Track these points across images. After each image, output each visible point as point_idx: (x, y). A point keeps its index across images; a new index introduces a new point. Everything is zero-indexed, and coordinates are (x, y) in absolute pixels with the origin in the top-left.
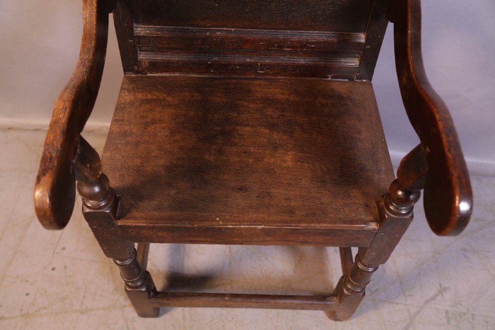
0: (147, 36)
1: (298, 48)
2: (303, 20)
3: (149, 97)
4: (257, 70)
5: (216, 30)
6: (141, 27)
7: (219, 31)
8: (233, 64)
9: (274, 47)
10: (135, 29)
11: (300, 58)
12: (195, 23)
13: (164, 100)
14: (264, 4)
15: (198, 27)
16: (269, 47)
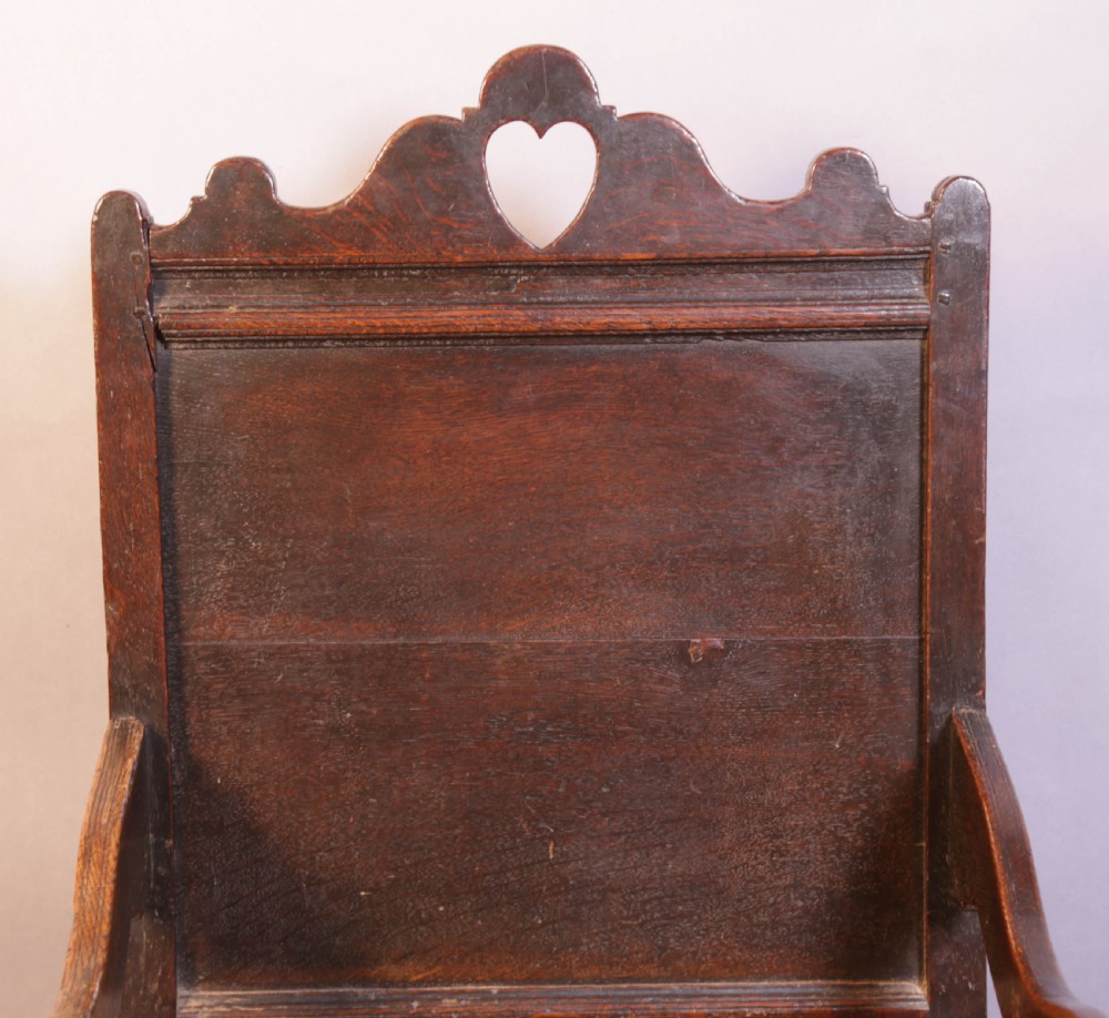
2: (715, 943)
5: (442, 992)
6: (203, 997)
7: (451, 994)
10: (179, 1003)
12: (375, 972)
14: (588, 898)
15: (383, 984)
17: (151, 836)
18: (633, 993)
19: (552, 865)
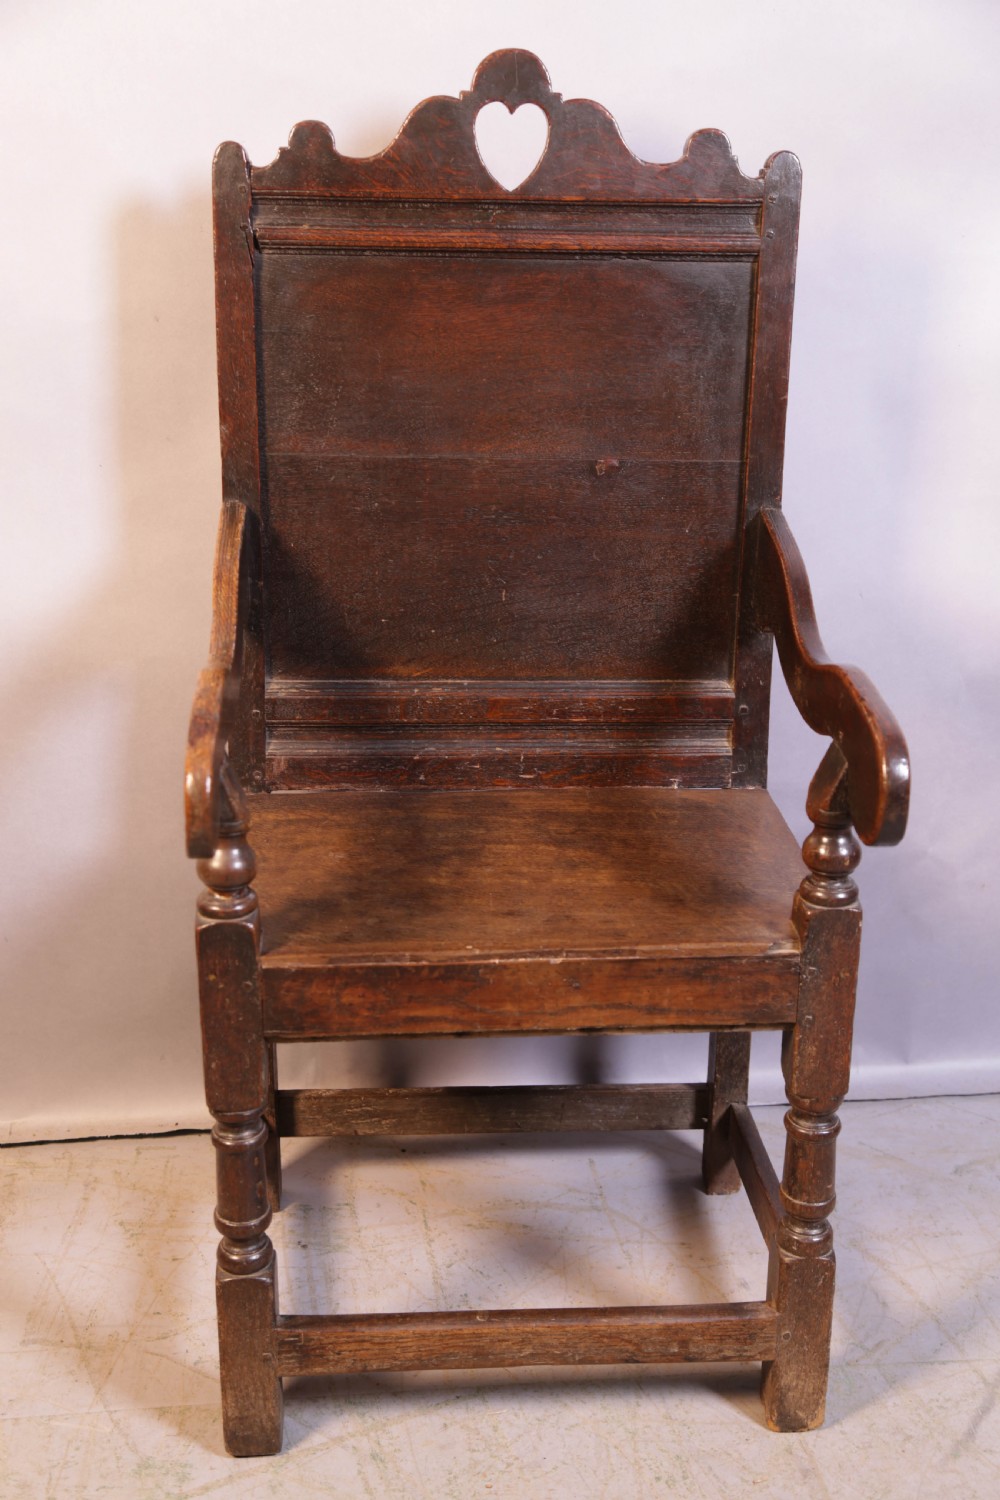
0: (291, 699)
1: (599, 716)
2: (605, 656)
3: (292, 816)
4: (517, 772)
5: (432, 684)
6: (281, 683)
7: (438, 685)
8: (467, 760)
9: (550, 715)
10: (267, 686)
11: (607, 743)
12: (390, 671)
13: (326, 819)
14: (526, 626)
15: (395, 678)
16: (541, 717)
17: (249, 579)
18: (552, 686)
19: (504, 605)
